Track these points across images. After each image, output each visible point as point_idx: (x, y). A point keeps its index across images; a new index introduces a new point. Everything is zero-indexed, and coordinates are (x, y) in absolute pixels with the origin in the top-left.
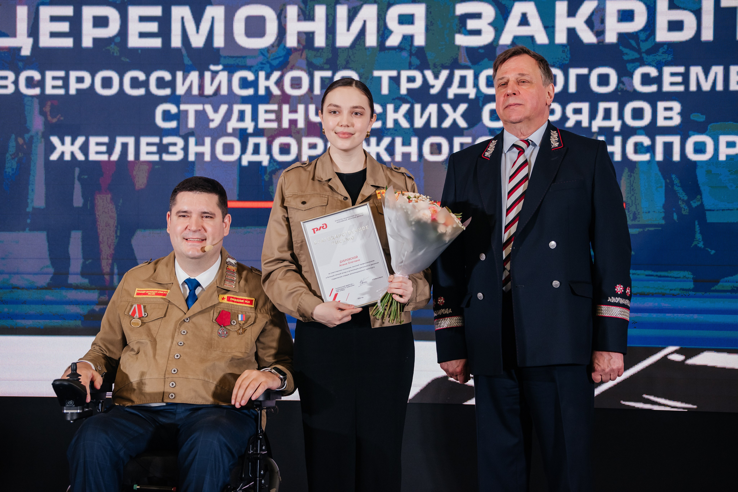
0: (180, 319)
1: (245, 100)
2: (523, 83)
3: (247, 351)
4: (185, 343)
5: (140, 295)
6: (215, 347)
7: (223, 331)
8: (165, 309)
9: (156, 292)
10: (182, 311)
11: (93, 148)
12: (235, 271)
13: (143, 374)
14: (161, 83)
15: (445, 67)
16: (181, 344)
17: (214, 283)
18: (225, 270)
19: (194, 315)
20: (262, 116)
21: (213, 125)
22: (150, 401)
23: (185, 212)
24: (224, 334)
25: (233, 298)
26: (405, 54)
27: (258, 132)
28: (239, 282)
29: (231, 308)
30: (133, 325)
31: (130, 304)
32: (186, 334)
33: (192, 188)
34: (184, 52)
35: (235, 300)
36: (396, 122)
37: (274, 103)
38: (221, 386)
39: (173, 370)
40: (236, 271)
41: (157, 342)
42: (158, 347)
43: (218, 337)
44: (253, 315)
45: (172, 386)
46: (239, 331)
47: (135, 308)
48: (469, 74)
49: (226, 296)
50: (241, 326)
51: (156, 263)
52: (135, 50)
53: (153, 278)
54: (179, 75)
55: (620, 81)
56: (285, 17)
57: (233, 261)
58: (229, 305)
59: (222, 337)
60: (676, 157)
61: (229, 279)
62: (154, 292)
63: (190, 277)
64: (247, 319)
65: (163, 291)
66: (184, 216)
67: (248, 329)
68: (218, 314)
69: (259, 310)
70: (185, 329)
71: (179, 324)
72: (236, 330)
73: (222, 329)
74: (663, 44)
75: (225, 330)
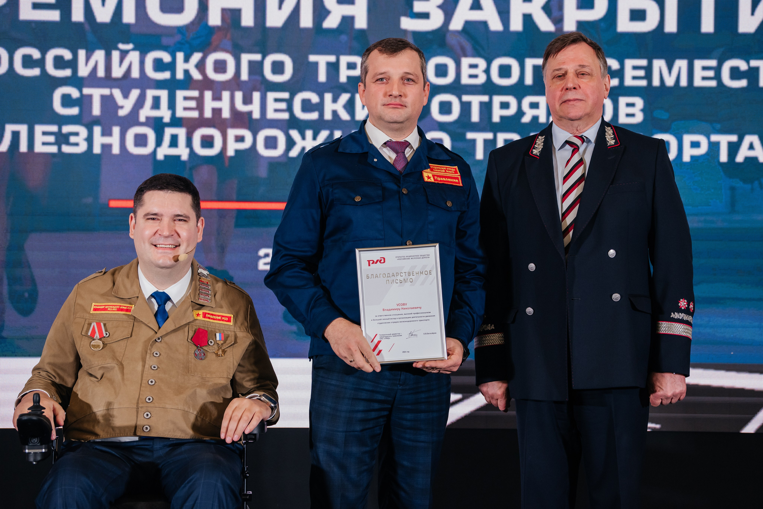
0: (150, 339)
1: (159, 85)
2: (582, 76)
3: (230, 376)
4: (159, 366)
5: (98, 311)
6: (193, 371)
7: (200, 352)
8: (130, 327)
9: (119, 307)
10: (152, 329)
12: (209, 283)
13: (109, 404)
14: (59, 63)
16: (154, 367)
17: (187, 297)
18: (198, 283)
19: (167, 334)
20: (180, 104)
21: (122, 113)
22: (119, 434)
23: (155, 214)
24: (201, 356)
25: (209, 314)
26: (345, 38)
27: (176, 122)
28: (215, 296)
29: (208, 325)
30: (93, 347)
31: (87, 322)
32: (159, 356)
33: (163, 187)
34: (87, 27)
35: (211, 317)
36: (335, 113)
37: (194, 89)
38: (202, 416)
39: (147, 398)
41: (124, 366)
43: (195, 360)
44: (232, 333)
45: (146, 418)
46: (219, 353)
47: (94, 327)
49: (201, 312)
50: (220, 347)
51: (113, 274)
52: (29, 24)
53: (114, 292)
54: (82, 54)
57: (205, 272)
58: (206, 323)
59: (200, 359)
61: (204, 293)
62: (115, 308)
63: (158, 290)
64: (226, 339)
65: (126, 306)
66: (153, 219)
67: (228, 350)
68: (193, 332)
69: (238, 328)
70: (157, 350)
71: (150, 344)
72: (214, 351)
73: (198, 350)
74: (624, 35)
75: (202, 351)
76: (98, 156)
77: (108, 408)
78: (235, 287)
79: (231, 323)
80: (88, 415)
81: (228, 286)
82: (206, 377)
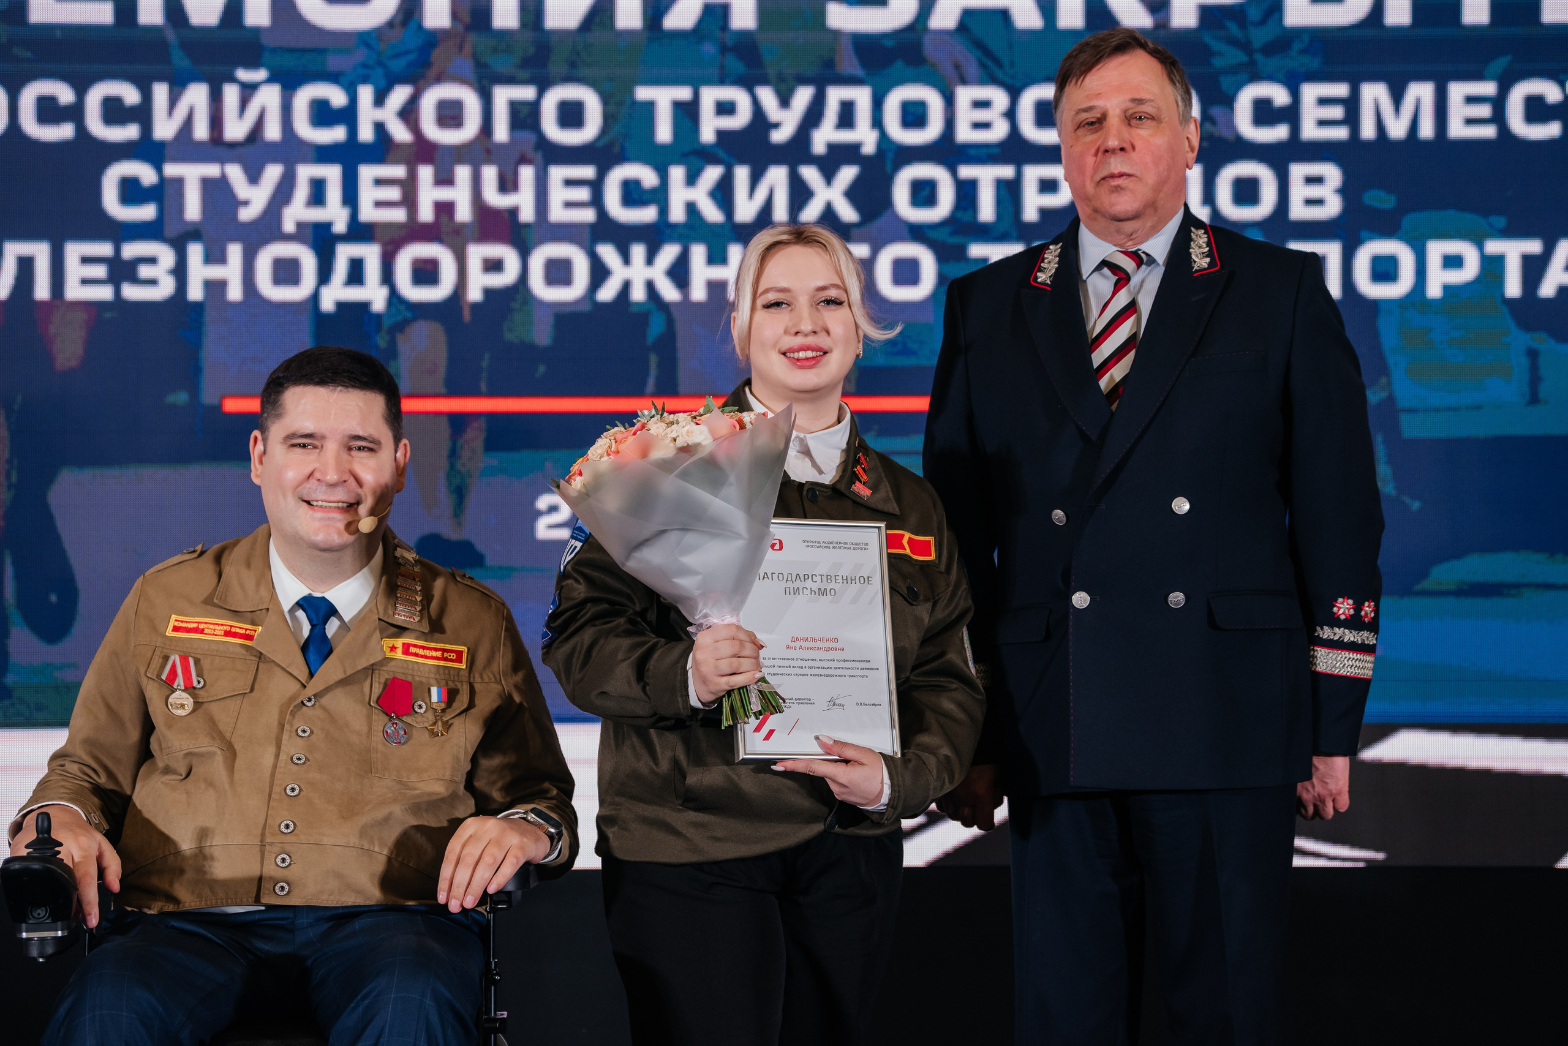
0: (292, 699)
1: (324, 154)
2: (1138, 122)
3: (457, 776)
4: (308, 757)
6: (380, 767)
7: (395, 728)
8: (250, 673)
9: (227, 628)
10: (295, 677)
13: (204, 833)
14: (114, 112)
16: (299, 759)
17: (371, 610)
19: (327, 689)
20: (368, 194)
21: (246, 214)
22: (224, 901)
23: (309, 436)
24: (398, 735)
25: (415, 646)
26: (709, 49)
27: (359, 232)
29: (413, 670)
31: (159, 654)
32: (309, 736)
33: (325, 378)
35: (421, 652)
36: (691, 208)
37: (396, 162)
39: (283, 824)
41: (236, 752)
42: (238, 764)
43: (384, 744)
44: (465, 687)
45: (281, 865)
46: (436, 729)
48: (862, 96)
49: (399, 642)
50: (438, 716)
51: (219, 556)
52: (47, 30)
54: (161, 92)
55: (1207, 118)
57: (411, 556)
58: (409, 665)
59: (396, 743)
62: (221, 629)
63: (312, 593)
64: (451, 697)
65: (243, 628)
66: (305, 446)
67: (456, 721)
68: (381, 686)
69: (477, 676)
70: (306, 723)
71: (291, 711)
72: (426, 723)
73: (393, 724)
74: (1299, 32)
75: (400, 724)
76: (198, 306)
77: (201, 842)
78: (473, 585)
79: (463, 665)
81: (459, 584)
82: (409, 779)
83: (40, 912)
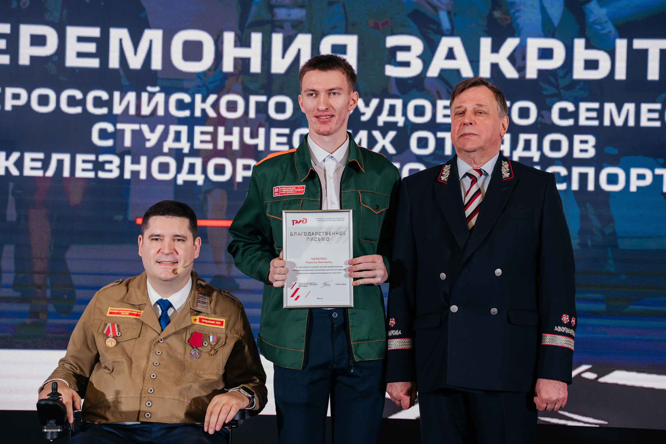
0: (154, 340)
1: (181, 121)
2: (480, 114)
3: (219, 372)
4: (160, 363)
5: (113, 314)
6: (188, 368)
7: (195, 352)
8: (139, 329)
9: (130, 312)
10: (156, 331)
11: (28, 163)
14: (98, 102)
15: (376, 97)
16: (156, 364)
17: (187, 305)
19: (169, 336)
20: (198, 137)
21: (149, 145)
22: (125, 420)
23: (158, 235)
24: (196, 355)
25: (204, 319)
27: (194, 153)
28: (210, 303)
29: (203, 329)
31: (103, 323)
32: (161, 354)
33: (164, 213)
34: (122, 73)
35: (206, 321)
37: (209, 125)
38: (195, 405)
39: (149, 389)
40: (207, 293)
41: (133, 361)
42: (133, 366)
43: (191, 359)
44: (224, 336)
45: (148, 406)
46: (211, 353)
47: (109, 327)
48: (398, 103)
49: (198, 318)
50: (213, 347)
52: (73, 70)
53: (127, 299)
54: (117, 95)
55: (539, 115)
56: (222, 43)
58: (201, 326)
59: (195, 358)
60: (591, 187)
61: (202, 301)
62: (127, 313)
63: (162, 298)
64: (218, 340)
65: (136, 312)
66: (157, 240)
67: (219, 349)
68: (190, 335)
69: (229, 331)
70: (160, 349)
71: (154, 344)
72: (207, 350)
73: (194, 350)
74: (579, 81)
75: (197, 351)
76: (128, 181)
77: (117, 396)
78: (228, 295)
79: (223, 327)
80: (101, 402)
81: (223, 295)
82: (199, 373)
83: (52, 422)
